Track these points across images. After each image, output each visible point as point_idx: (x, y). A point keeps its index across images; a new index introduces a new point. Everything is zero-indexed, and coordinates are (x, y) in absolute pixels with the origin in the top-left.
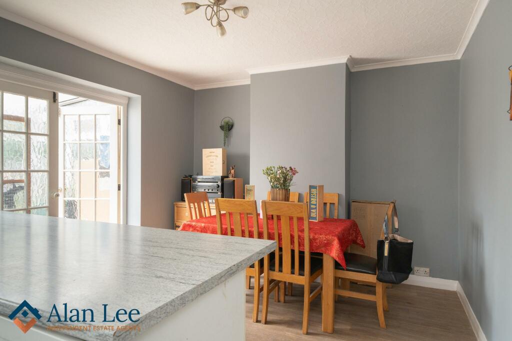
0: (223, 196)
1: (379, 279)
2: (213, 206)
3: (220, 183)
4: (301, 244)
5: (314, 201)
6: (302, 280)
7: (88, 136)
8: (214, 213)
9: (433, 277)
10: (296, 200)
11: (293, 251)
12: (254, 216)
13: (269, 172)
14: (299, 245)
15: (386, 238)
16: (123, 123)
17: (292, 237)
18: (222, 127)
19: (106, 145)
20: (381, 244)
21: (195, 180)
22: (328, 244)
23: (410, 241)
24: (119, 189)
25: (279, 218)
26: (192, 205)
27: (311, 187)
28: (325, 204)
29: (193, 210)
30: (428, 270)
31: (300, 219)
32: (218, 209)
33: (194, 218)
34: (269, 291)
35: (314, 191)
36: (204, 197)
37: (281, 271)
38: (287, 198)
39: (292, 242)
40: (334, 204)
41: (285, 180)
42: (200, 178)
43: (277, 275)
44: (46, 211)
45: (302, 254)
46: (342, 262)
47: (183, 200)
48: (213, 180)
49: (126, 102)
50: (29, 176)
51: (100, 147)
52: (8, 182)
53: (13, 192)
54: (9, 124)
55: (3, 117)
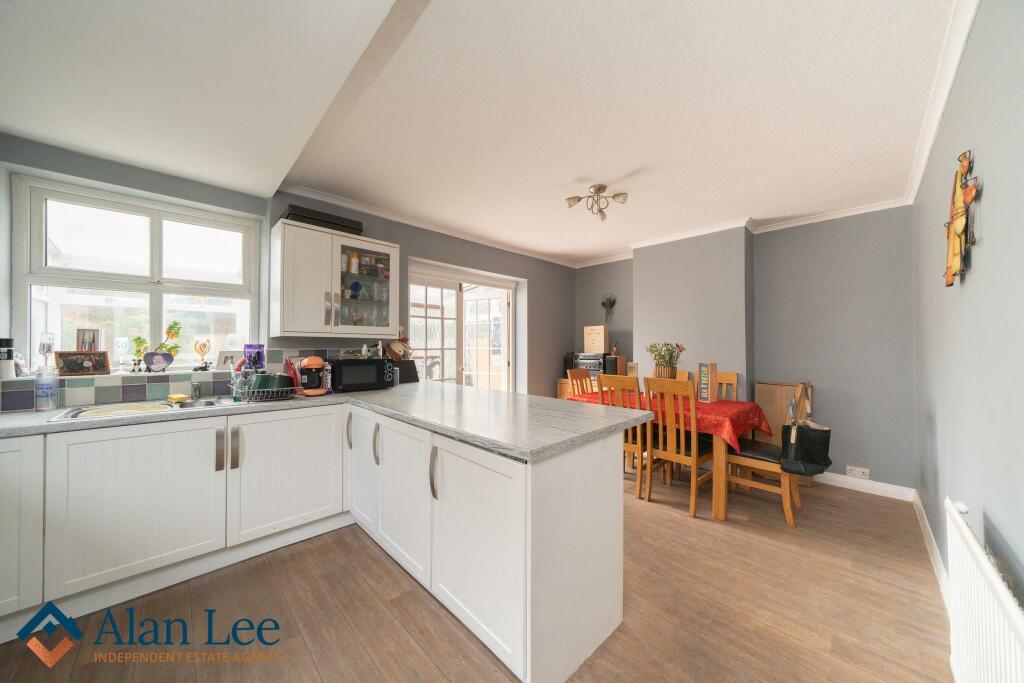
0: (605, 373)
1: (783, 469)
2: (595, 383)
3: (601, 361)
4: (687, 423)
5: (704, 380)
6: (690, 461)
7: (484, 317)
8: (596, 389)
9: (875, 480)
10: (685, 378)
11: (678, 431)
12: (636, 393)
13: (652, 349)
14: (685, 425)
15: (794, 424)
16: (513, 305)
17: (677, 416)
18: (604, 304)
19: (498, 326)
20: (786, 430)
21: (577, 357)
22: (719, 426)
23: (826, 429)
24: (509, 365)
25: (662, 395)
26: (575, 382)
27: (701, 365)
28: (721, 384)
29: (576, 386)
30: (867, 471)
31: (686, 399)
32: (600, 386)
33: (577, 393)
34: (653, 470)
35: (704, 369)
36: (586, 374)
37: (665, 449)
38: (673, 376)
39: (677, 421)
40: (731, 384)
41: (671, 357)
42: (581, 355)
43: (660, 454)
44: (454, 381)
45: (688, 434)
46: (736, 447)
47: (566, 376)
48: (595, 357)
49: (514, 285)
50: (443, 353)
51: (493, 328)
52: (430, 357)
53: (433, 364)
54: (431, 312)
55: (427, 307)
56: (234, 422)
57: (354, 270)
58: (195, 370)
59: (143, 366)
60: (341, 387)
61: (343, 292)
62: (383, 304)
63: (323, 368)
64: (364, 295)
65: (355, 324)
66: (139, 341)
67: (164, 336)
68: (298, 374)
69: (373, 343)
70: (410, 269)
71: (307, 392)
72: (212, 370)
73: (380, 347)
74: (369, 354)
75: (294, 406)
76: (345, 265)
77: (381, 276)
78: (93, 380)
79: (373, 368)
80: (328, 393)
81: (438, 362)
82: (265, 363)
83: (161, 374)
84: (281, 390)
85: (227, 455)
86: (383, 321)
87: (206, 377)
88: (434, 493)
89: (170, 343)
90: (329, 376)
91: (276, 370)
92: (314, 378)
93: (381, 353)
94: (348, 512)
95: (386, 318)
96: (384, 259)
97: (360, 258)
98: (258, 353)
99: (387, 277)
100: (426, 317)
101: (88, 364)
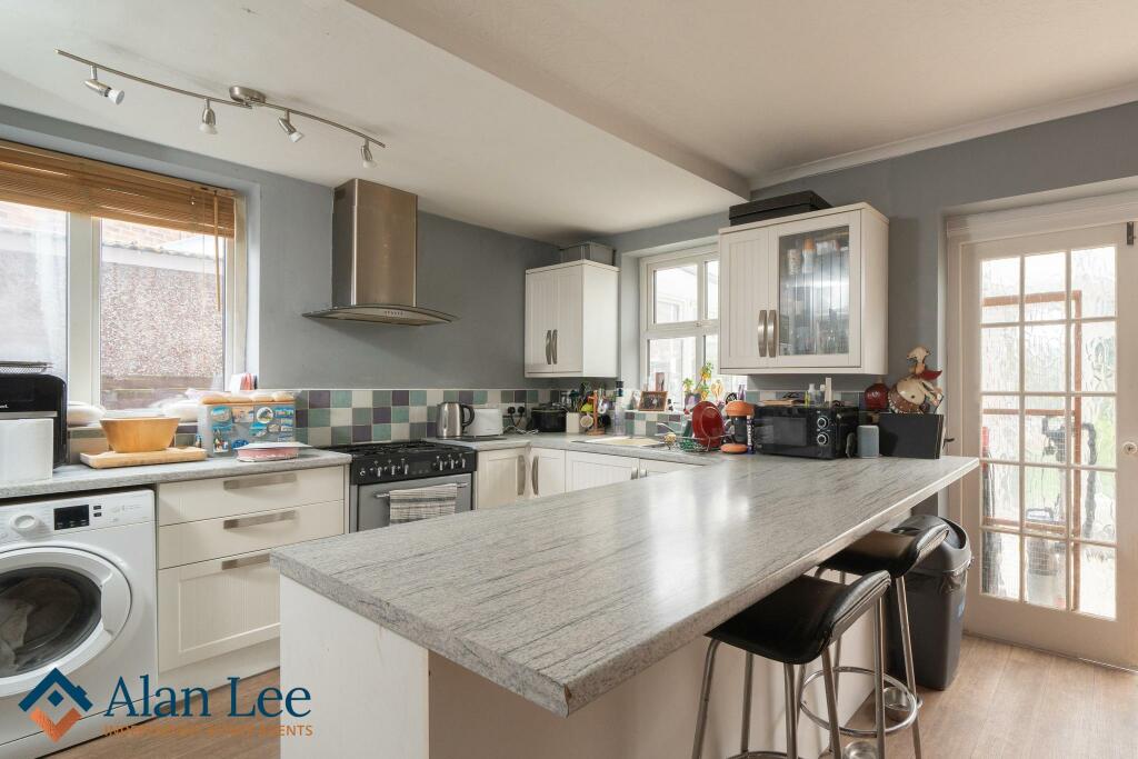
54: (1034, 312)
55: (1023, 300)
56: (643, 466)
65: (806, 352)
66: (687, 381)
79: (803, 422)
80: (746, 452)
89: (703, 384)
100: (1020, 324)
101: (655, 402)
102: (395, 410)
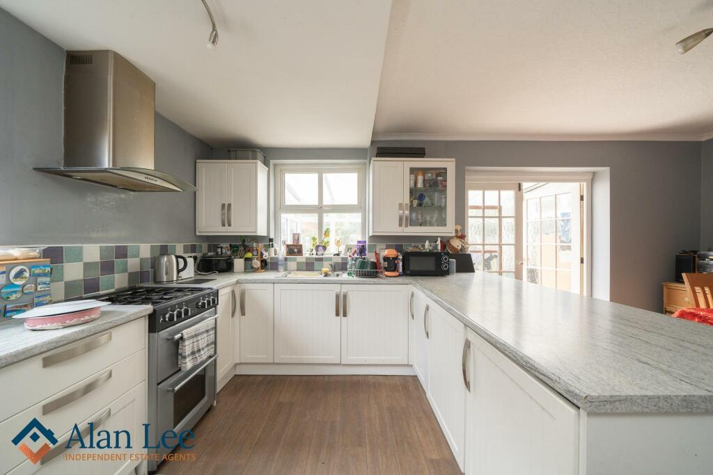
19: (567, 221)
21: (704, 257)
24: (582, 262)
33: (703, 306)
47: (680, 281)
49: (590, 177)
50: (500, 248)
51: (560, 223)
52: (488, 252)
53: (490, 259)
54: (488, 212)
55: (484, 208)
56: (345, 289)
57: (420, 185)
58: (334, 255)
59: (314, 252)
60: (408, 272)
61: (411, 202)
62: (442, 209)
63: (397, 257)
64: (427, 202)
65: (421, 225)
66: (314, 239)
67: (323, 236)
68: (382, 261)
69: (433, 239)
70: (466, 177)
71: (386, 273)
72: (342, 256)
73: (439, 242)
74: (431, 248)
75: (377, 282)
76: (413, 182)
77: (440, 187)
78: (296, 258)
79: (433, 258)
80: (399, 276)
81: (496, 256)
82: (367, 252)
83: (321, 256)
84: (370, 270)
85: (341, 308)
86: (442, 222)
87: (338, 260)
88: (467, 384)
89: (326, 240)
90: (401, 264)
91: (370, 257)
92: (391, 264)
93: (439, 247)
94: (411, 366)
95: (445, 220)
96: (442, 172)
97: (424, 175)
98: (363, 246)
99: (446, 186)
100: (483, 217)
101: (296, 250)
102: (118, 262)
